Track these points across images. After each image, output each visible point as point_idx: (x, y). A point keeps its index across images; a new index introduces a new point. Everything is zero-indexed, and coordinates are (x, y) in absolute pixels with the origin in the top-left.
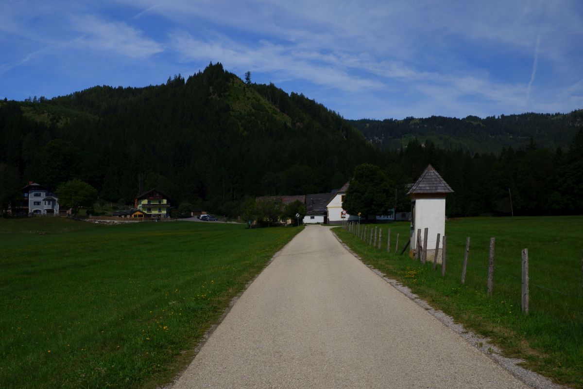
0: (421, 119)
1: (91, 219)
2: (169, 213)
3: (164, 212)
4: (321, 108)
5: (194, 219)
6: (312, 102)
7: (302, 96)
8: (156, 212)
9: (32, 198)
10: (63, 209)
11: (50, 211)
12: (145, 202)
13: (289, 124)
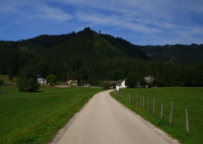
0: (172, 46)
1: (56, 86)
2: (78, 85)
3: (76, 84)
4: (129, 43)
5: (85, 86)
6: (125, 41)
7: (121, 39)
8: (74, 84)
9: (39, 79)
10: (47, 83)
11: (44, 83)
12: (71, 81)
13: (116, 51)
